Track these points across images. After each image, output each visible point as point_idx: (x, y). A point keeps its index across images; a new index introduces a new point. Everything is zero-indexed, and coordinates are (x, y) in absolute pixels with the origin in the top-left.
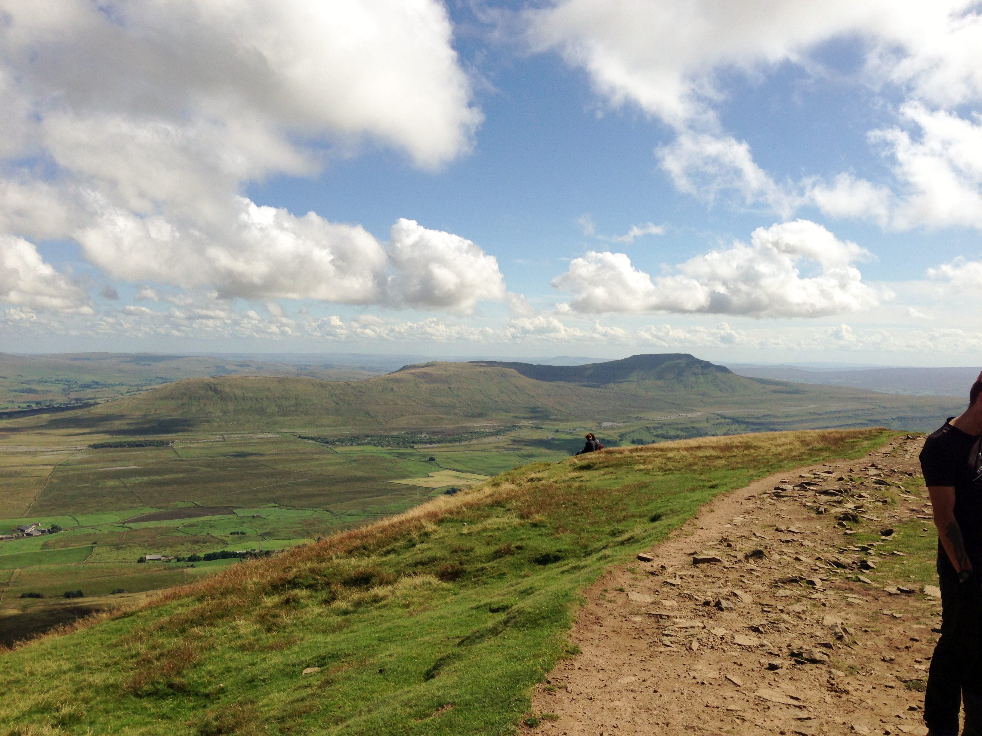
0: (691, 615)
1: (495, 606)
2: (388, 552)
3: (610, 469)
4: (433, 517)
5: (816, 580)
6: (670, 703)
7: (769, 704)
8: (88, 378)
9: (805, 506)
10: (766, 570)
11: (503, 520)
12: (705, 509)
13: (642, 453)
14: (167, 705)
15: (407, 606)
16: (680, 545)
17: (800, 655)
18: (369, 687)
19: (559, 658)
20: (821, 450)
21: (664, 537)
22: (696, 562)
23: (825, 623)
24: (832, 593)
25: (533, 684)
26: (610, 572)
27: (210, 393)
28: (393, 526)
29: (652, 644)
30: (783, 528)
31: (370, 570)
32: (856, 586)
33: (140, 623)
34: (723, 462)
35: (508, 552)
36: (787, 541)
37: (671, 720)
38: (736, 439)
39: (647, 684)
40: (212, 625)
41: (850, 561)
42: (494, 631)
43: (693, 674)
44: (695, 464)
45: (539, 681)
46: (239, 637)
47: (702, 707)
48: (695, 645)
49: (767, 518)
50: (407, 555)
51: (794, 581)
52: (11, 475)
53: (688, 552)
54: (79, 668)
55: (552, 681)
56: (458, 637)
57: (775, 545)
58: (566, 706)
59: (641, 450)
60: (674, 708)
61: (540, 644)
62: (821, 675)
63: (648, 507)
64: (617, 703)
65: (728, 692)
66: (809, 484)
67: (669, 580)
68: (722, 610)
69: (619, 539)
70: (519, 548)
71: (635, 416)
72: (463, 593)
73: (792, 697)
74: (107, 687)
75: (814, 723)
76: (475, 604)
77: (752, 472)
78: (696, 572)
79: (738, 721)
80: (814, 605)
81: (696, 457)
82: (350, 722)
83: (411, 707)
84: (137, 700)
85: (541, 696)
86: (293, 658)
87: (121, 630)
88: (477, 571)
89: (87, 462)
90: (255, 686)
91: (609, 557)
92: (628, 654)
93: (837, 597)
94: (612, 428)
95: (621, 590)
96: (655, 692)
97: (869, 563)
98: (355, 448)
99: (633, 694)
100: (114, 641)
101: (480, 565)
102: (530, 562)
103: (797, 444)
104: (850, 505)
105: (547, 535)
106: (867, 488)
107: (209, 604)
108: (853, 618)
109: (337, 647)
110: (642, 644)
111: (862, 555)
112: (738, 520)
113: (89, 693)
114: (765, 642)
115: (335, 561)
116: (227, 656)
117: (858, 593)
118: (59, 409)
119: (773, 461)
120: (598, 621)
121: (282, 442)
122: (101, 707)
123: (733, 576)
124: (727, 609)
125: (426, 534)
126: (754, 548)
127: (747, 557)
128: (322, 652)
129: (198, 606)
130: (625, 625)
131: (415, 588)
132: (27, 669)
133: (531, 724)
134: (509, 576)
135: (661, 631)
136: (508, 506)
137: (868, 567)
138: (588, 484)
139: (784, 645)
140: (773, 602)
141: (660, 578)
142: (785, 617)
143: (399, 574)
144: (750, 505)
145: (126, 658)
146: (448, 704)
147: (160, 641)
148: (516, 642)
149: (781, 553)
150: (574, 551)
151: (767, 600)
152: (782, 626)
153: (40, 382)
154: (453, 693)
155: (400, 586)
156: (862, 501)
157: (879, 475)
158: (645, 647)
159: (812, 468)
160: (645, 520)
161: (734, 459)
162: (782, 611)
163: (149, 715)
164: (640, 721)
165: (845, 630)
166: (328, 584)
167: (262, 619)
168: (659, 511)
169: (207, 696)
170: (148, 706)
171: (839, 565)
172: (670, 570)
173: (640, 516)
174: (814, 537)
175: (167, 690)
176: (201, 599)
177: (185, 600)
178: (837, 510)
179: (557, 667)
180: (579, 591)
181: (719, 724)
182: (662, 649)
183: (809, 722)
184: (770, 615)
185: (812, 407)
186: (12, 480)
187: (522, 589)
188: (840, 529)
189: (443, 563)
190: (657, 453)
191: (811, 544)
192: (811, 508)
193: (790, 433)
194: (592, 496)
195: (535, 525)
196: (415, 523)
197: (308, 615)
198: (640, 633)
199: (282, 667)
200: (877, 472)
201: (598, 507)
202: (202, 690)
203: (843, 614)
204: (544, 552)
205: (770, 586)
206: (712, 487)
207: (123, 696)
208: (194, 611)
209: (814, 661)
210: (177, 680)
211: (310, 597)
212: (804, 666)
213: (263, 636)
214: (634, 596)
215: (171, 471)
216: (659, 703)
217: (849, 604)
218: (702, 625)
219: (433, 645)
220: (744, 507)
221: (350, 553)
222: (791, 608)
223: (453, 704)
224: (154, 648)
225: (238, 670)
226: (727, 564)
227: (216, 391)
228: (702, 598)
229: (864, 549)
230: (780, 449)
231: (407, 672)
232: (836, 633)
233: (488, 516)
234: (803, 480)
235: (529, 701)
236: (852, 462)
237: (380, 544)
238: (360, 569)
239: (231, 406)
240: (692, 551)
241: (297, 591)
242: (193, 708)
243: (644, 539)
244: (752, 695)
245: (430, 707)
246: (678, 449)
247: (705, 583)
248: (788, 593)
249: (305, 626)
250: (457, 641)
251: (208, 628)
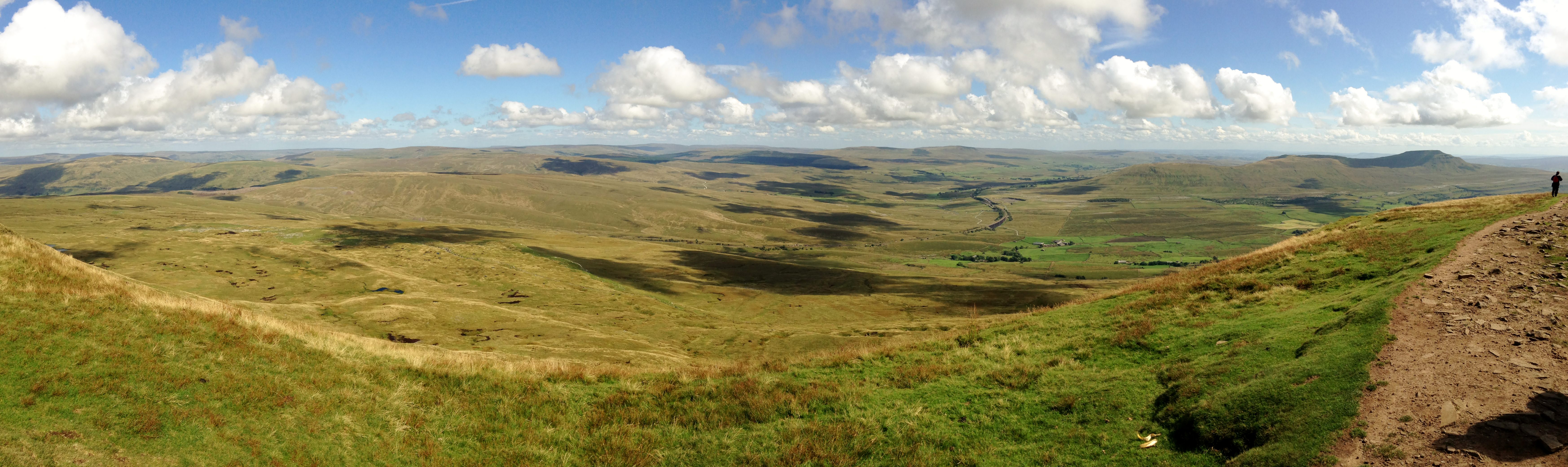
0: (1462, 312)
1: (1336, 308)
2: (1263, 271)
3: (1399, 221)
4: (1290, 249)
5: (1534, 287)
6: (1457, 370)
7: (1519, 368)
8: (1087, 164)
9: (1519, 240)
10: (1502, 281)
11: (1336, 252)
12: (1460, 244)
13: (1417, 211)
14: (1137, 355)
15: (1278, 305)
16: (1449, 267)
17: (1533, 335)
18: (1260, 359)
19: (1384, 344)
20: (1522, 206)
21: (1438, 263)
22: (1460, 278)
23: (1543, 313)
24: (1544, 294)
25: (1369, 362)
26: (1409, 287)
27: (1152, 172)
28: (1265, 254)
29: (1440, 332)
30: (1508, 254)
31: (1252, 281)
32: (1557, 289)
33: (1119, 303)
34: (1466, 215)
35: (1341, 272)
36: (1512, 263)
37: (1459, 382)
38: (1472, 200)
39: (1441, 358)
40: (1160, 308)
41: (1550, 274)
42: (1339, 325)
43: (1468, 350)
44: (1449, 217)
45: (1373, 359)
46: (1177, 318)
47: (1477, 372)
48: (1467, 331)
49: (1497, 249)
50: (1276, 273)
51: (1520, 287)
52: (1050, 214)
53: (1454, 271)
54: (1087, 326)
55: (1381, 359)
56: (1314, 328)
57: (1505, 265)
58: (1392, 375)
59: (1416, 208)
60: (1459, 373)
61: (1370, 335)
62: (1547, 347)
63: (1425, 244)
64: (1423, 372)
65: (1492, 361)
66: (1519, 227)
67: (1445, 290)
68: (1480, 308)
69: (1410, 264)
70: (1348, 270)
71: (1407, 188)
72: (1313, 297)
73: (1532, 363)
74: (1104, 339)
75: (1550, 381)
76: (1322, 306)
77: (1484, 220)
78: (1461, 284)
79: (1501, 381)
80: (1535, 302)
81: (1449, 212)
82: (1251, 382)
83: (1290, 376)
84: (1119, 349)
85: (1375, 369)
86: (1210, 334)
87: (1109, 306)
88: (1321, 284)
89: (1087, 209)
90: (1189, 349)
91: (1406, 276)
92: (1425, 339)
93: (1547, 296)
94: (1394, 195)
95: (1417, 298)
96: (1447, 363)
97: (1563, 275)
98: (1236, 206)
99: (1433, 365)
100: (1107, 312)
101: (1322, 281)
102: (1355, 278)
103: (1508, 203)
104: (1545, 239)
105: (1364, 261)
106: (1553, 229)
107: (1157, 296)
108: (1560, 310)
109: (1237, 329)
110: (1434, 332)
111: (1557, 269)
112: (1480, 250)
113: (1093, 342)
114: (1510, 328)
115: (1231, 275)
116: (1170, 329)
117: (1559, 294)
118: (1073, 180)
119: (1496, 213)
120: (1405, 318)
121: (1192, 201)
122: (1101, 351)
123: (1483, 285)
124: (1483, 307)
125: (1288, 261)
126: (1494, 268)
127: (1490, 273)
128: (1227, 331)
129: (1151, 296)
130: (1422, 320)
131: (1282, 293)
132: (1061, 323)
133: (1371, 389)
134: (1342, 287)
135: (1445, 323)
136: (1339, 244)
137: (1562, 277)
138: (1386, 230)
139: (1521, 329)
140: (1510, 302)
141: (1440, 289)
142: (1519, 310)
143: (1271, 284)
144: (1486, 241)
145: (1113, 323)
146: (1315, 375)
147: (1131, 315)
148: (1354, 333)
149: (1510, 270)
150: (1381, 272)
151: (1506, 300)
152: (1518, 316)
153: (1064, 166)
154: (1317, 368)
155: (1273, 292)
156: (1552, 236)
157: (1559, 221)
158: (1436, 334)
159: (1519, 217)
160: (1423, 252)
161: (1472, 213)
162: (1516, 307)
163: (1127, 360)
164: (1440, 383)
165: (1556, 318)
166: (1227, 289)
167: (1189, 308)
168: (1432, 246)
169: (1160, 352)
170: (1126, 354)
171: (1545, 276)
172: (1445, 283)
173: (1421, 249)
174: (1526, 259)
175: (1137, 346)
176: (1153, 292)
177: (1143, 292)
178: (1538, 243)
179: (1383, 349)
180: (1391, 300)
181: (1490, 383)
182: (1447, 334)
183: (1546, 381)
184: (1510, 309)
185: (1510, 180)
186: (1051, 217)
187: (1353, 296)
188: (1542, 255)
189: (1299, 279)
190: (1426, 210)
191: (1526, 264)
192: (1522, 242)
193: (1501, 196)
194: (1389, 237)
195: (1356, 256)
196: (1279, 253)
197: (1216, 307)
198: (1432, 325)
199: (1204, 339)
200: (1559, 219)
201: (1394, 244)
202: (1157, 349)
203: (1552, 307)
204: (1363, 272)
205: (1506, 291)
206: (1462, 230)
207: (1113, 346)
208: (1149, 299)
209: (1541, 339)
210: (1142, 341)
211: (1217, 296)
212: (1535, 342)
213: (1191, 318)
214: (1425, 301)
215: (1131, 216)
216: (1450, 370)
217: (1556, 301)
218: (1469, 318)
219: (1298, 332)
220: (1483, 242)
221: (1240, 270)
222: (1522, 305)
223: (1318, 375)
224: (1128, 319)
225: (1178, 338)
226: (1479, 278)
227: (1155, 171)
228: (1467, 301)
229: (1558, 266)
230: (1498, 206)
231: (1284, 350)
232: (1552, 320)
233: (1326, 250)
234: (1515, 225)
235: (1368, 373)
236: (1541, 213)
237: (1258, 266)
238: (1246, 281)
239: (1163, 180)
240: (1456, 271)
241: (1208, 292)
242: (1152, 359)
243: (1425, 264)
244: (1507, 362)
245: (1302, 377)
246: (1439, 208)
247: (1467, 291)
248: (1518, 295)
249: (1216, 314)
250: (1314, 330)
251: (1158, 311)
